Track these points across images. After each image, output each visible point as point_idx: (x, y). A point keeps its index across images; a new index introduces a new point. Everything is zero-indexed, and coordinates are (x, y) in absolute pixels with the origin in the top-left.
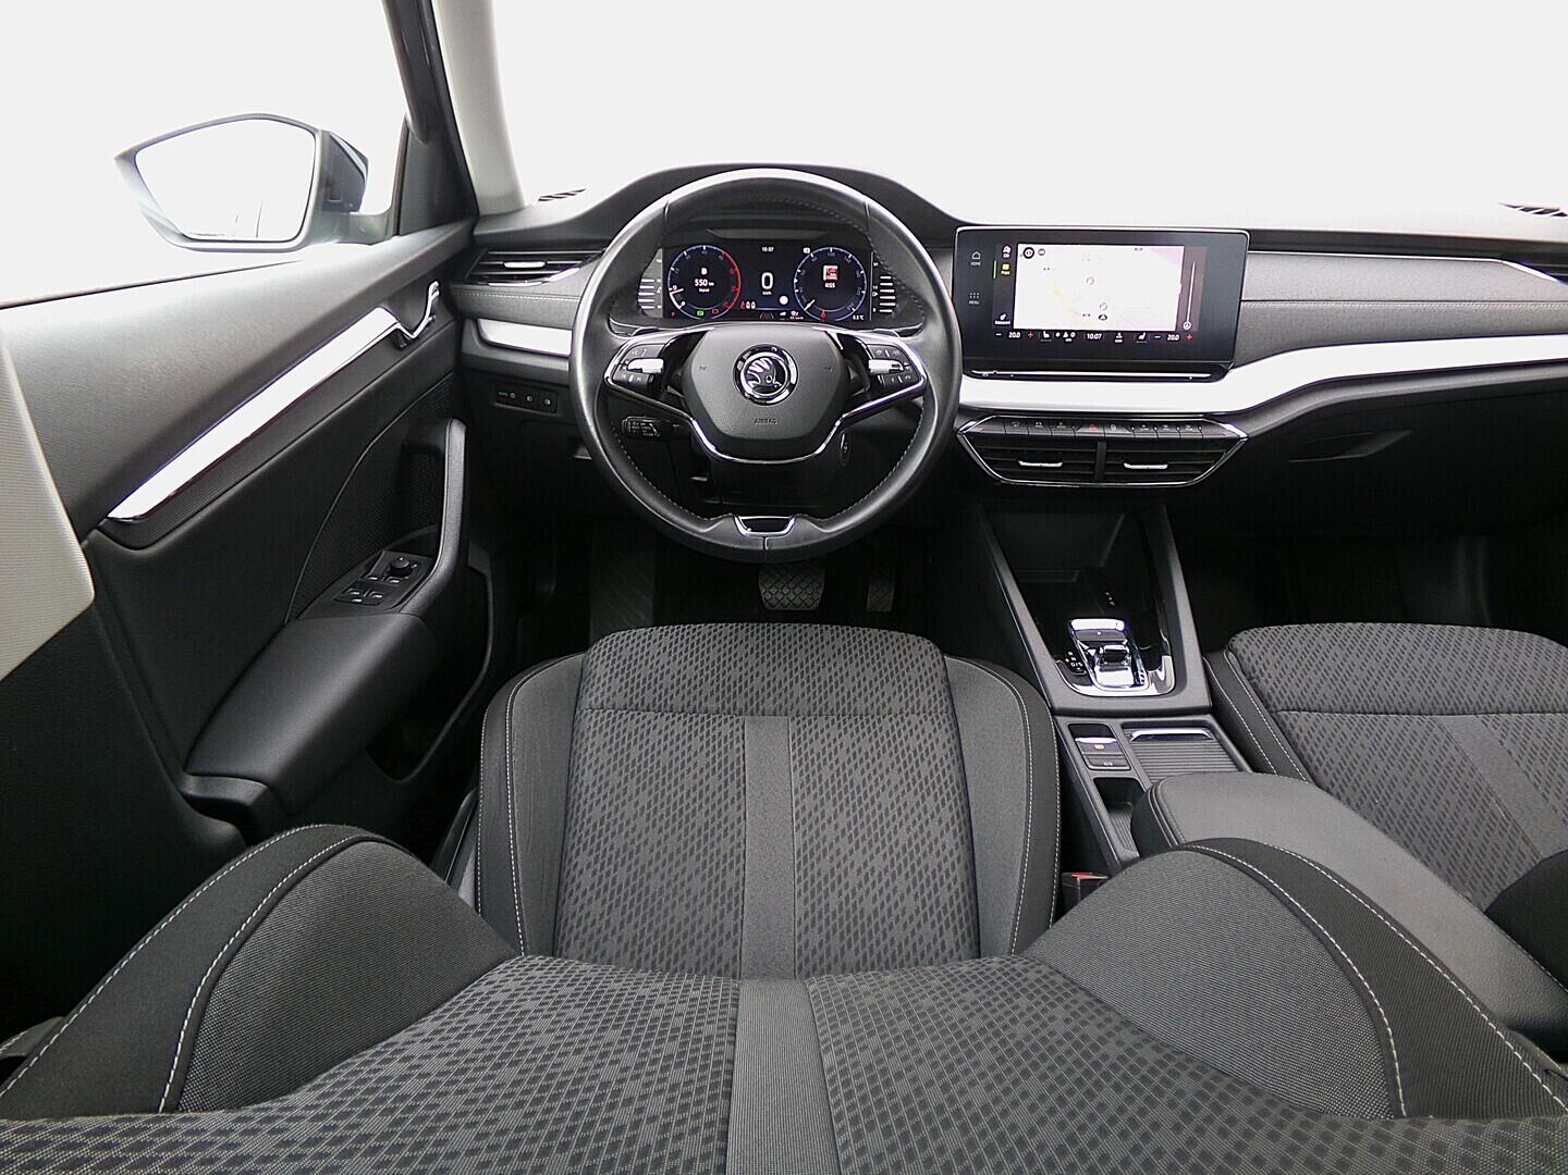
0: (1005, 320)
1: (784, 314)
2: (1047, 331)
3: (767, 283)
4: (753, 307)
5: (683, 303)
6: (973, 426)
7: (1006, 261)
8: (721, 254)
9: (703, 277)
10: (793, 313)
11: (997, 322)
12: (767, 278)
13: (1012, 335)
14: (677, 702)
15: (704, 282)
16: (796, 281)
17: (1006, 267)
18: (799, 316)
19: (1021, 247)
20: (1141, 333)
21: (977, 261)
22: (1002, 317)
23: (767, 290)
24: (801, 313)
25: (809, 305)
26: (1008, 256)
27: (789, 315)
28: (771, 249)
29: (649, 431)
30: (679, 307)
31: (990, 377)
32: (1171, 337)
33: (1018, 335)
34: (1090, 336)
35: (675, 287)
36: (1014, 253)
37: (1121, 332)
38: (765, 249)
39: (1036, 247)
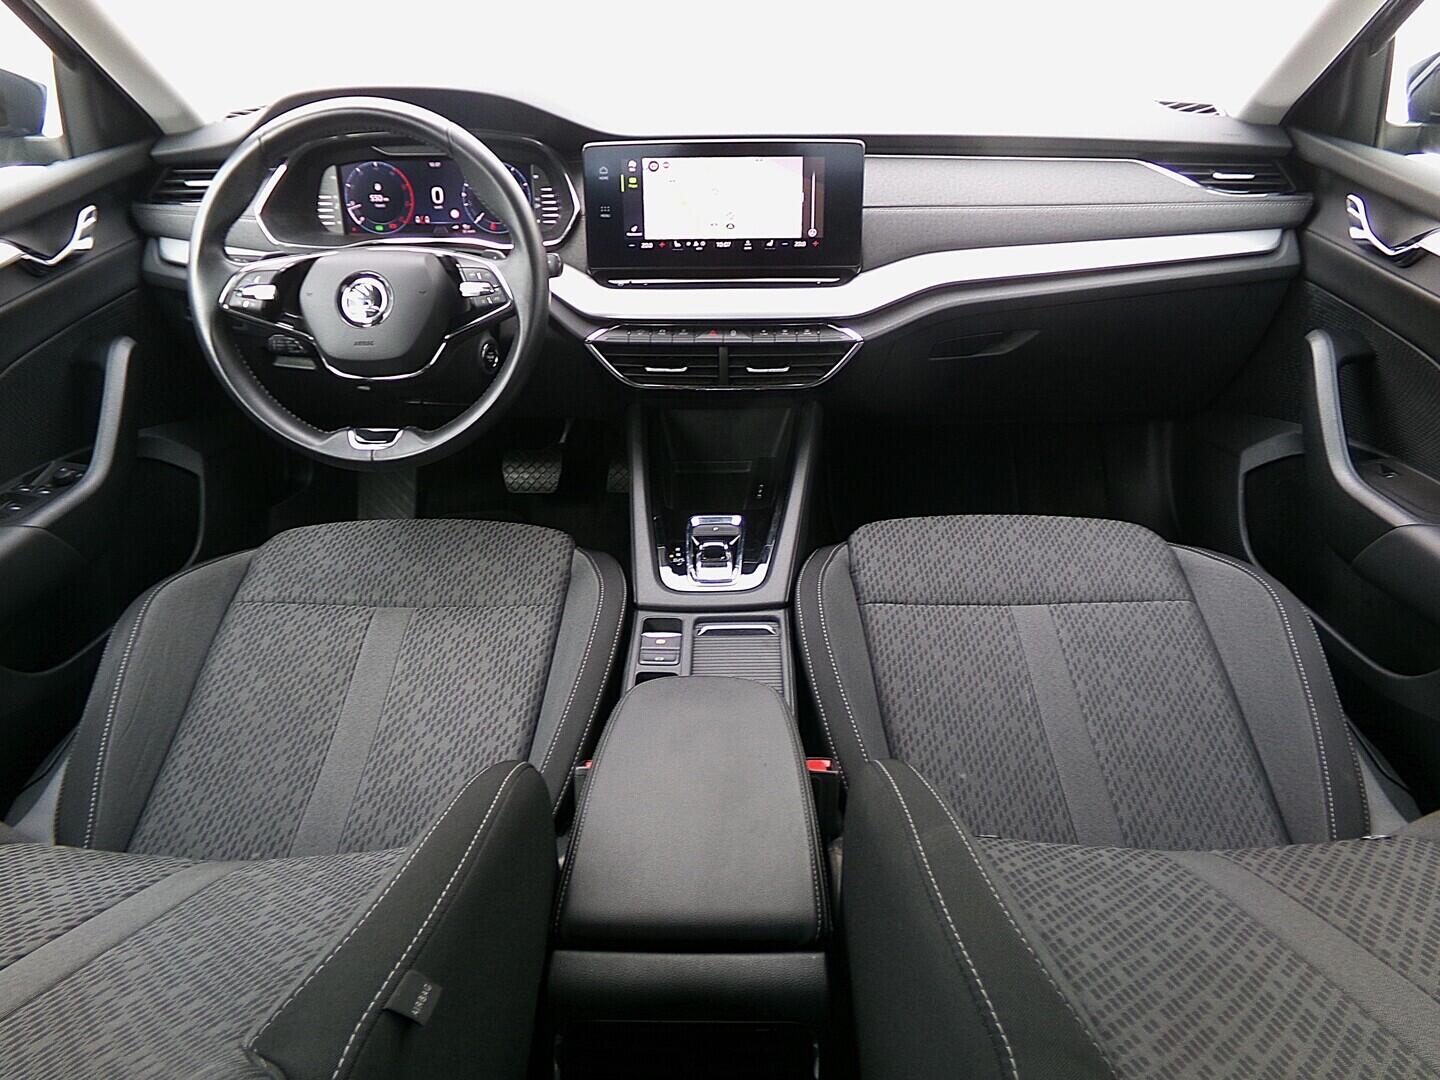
0: (636, 232)
1: (456, 227)
2: (679, 241)
3: (438, 198)
4: (427, 221)
5: (362, 219)
6: (598, 335)
7: (633, 175)
8: (391, 169)
9: (378, 193)
10: (465, 226)
11: (629, 234)
12: (437, 193)
13: (645, 246)
14: (320, 595)
15: (378, 198)
16: (464, 195)
17: (633, 180)
18: (471, 229)
19: (646, 162)
20: (769, 240)
21: (605, 175)
22: (634, 229)
23: (438, 205)
24: (473, 227)
25: (479, 218)
26: (634, 170)
27: (461, 228)
28: (438, 164)
29: (295, 348)
30: (359, 223)
31: (625, 287)
32: (798, 244)
33: (651, 245)
34: (719, 245)
35: (353, 203)
36: (640, 167)
37: (751, 240)
38: (432, 164)
39: (661, 161)
